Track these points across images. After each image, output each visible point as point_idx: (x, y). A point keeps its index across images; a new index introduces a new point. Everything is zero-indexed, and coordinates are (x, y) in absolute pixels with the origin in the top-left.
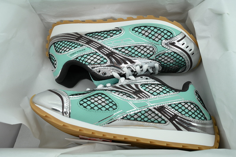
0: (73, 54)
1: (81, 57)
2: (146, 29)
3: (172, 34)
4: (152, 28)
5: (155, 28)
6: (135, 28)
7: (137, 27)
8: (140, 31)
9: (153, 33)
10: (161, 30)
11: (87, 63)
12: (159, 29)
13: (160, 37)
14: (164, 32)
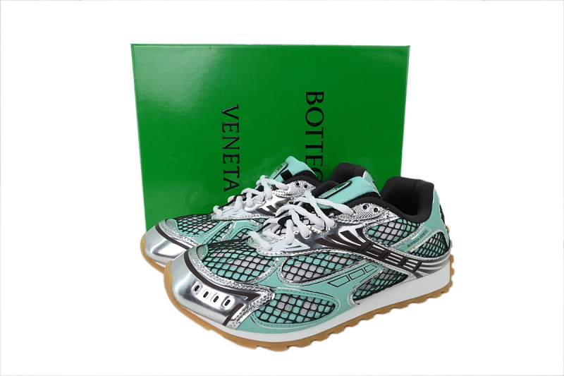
0: (424, 234)
1: (404, 236)
2: (310, 315)
3: (259, 318)
4: (300, 319)
5: (294, 322)
6: (330, 312)
7: (327, 314)
8: (321, 309)
9: (296, 310)
10: (283, 321)
11: (400, 221)
12: (287, 322)
13: (281, 306)
14: (275, 318)
